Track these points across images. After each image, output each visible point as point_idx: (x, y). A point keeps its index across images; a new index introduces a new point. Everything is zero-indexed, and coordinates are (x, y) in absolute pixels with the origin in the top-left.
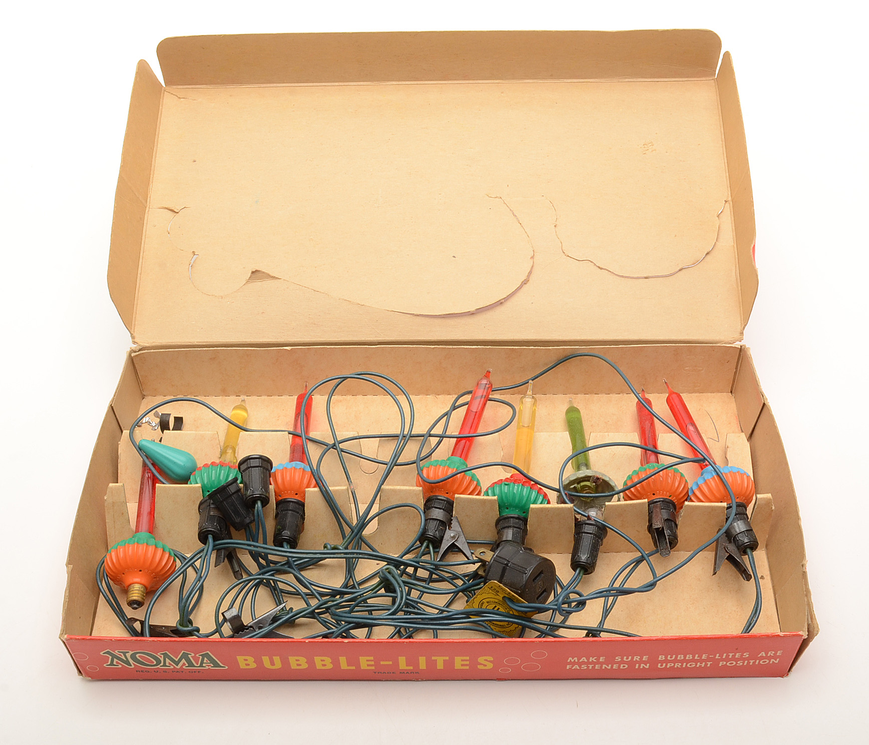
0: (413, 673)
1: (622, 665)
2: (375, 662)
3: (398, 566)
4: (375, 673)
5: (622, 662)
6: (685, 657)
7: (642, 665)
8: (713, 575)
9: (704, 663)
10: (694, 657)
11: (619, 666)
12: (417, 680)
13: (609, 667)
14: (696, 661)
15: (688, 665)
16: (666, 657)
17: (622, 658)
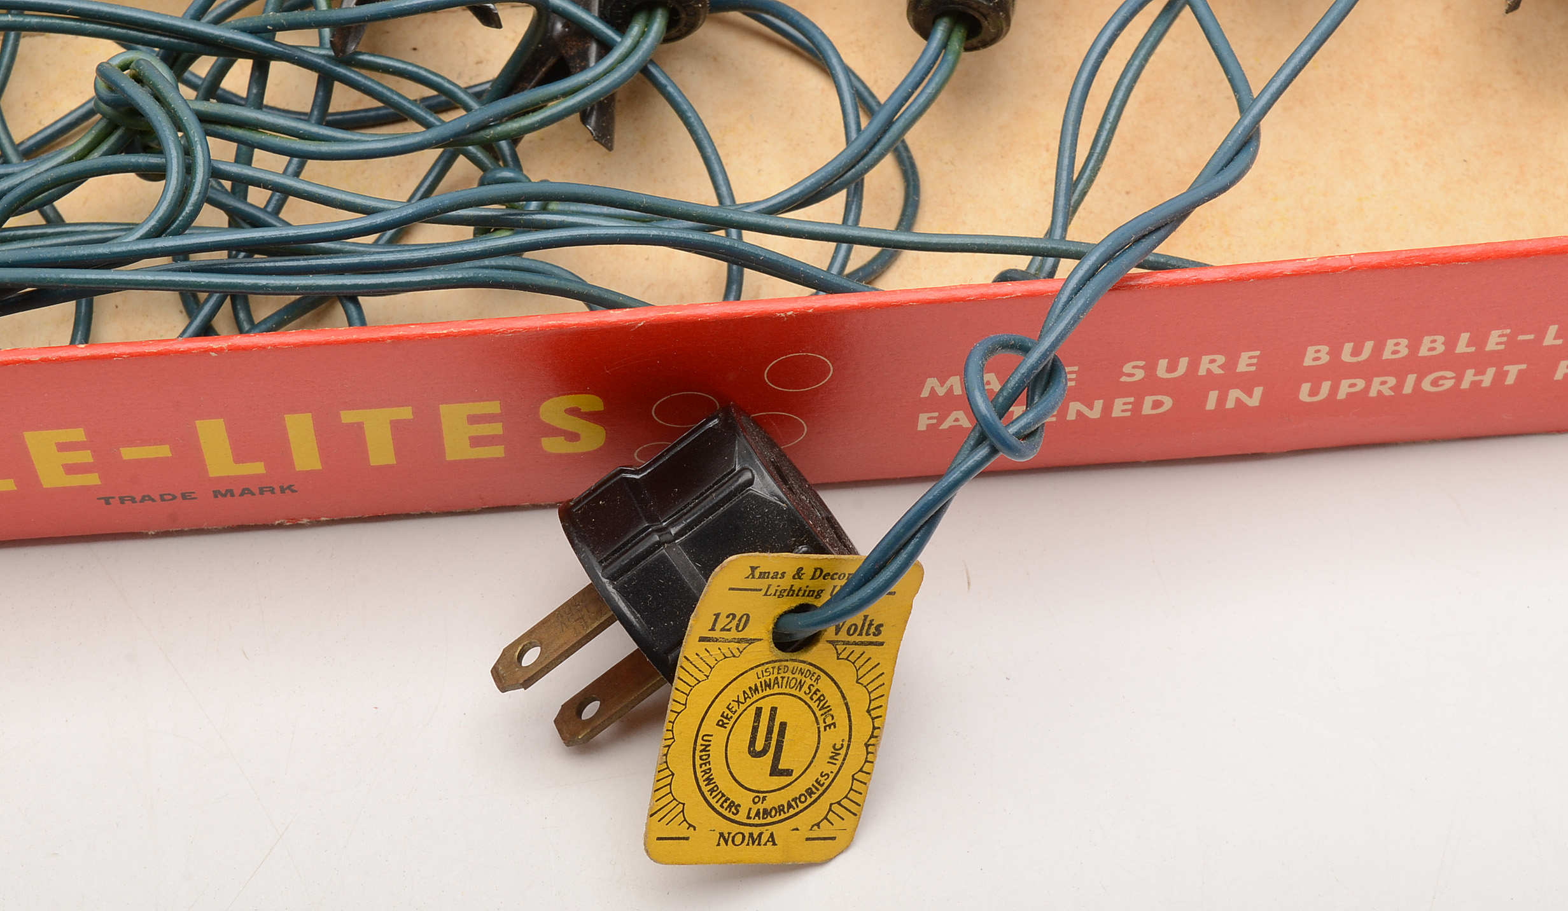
0: (272, 491)
1: (1149, 401)
2: (95, 454)
3: (184, 56)
4: (107, 501)
5: (1152, 384)
6: (1414, 347)
7: (1234, 394)
8: (1507, 12)
9: (1491, 372)
10: (1451, 344)
11: (1138, 406)
12: (295, 525)
13: (1095, 413)
14: (1458, 364)
15: (1426, 385)
16: (1335, 353)
17: (1150, 368)
